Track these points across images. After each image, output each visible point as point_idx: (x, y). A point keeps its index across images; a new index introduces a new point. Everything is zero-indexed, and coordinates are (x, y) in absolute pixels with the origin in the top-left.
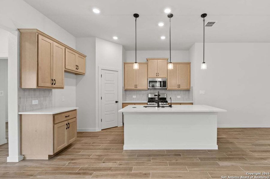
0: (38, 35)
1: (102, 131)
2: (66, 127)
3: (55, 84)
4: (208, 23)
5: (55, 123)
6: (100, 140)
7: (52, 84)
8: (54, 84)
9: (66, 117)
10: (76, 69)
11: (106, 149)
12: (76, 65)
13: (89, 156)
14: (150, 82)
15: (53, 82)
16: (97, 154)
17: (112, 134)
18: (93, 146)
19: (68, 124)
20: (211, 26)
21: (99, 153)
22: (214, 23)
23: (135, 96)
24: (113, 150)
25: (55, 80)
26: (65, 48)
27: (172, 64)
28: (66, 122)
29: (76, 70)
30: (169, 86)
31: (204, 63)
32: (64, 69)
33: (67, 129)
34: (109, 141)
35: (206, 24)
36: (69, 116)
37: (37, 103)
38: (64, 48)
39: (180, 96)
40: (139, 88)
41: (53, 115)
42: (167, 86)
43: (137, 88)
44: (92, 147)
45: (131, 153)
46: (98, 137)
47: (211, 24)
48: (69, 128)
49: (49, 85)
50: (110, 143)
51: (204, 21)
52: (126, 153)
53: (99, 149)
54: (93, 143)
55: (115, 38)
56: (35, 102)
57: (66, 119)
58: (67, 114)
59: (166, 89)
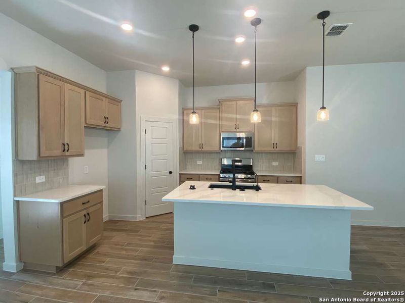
0: (38, 75)
1: (147, 220)
2: (83, 219)
3: (68, 151)
4: (334, 28)
5: (64, 215)
6: (139, 238)
7: (64, 151)
8: (66, 151)
9: (83, 204)
10: (105, 123)
11: (146, 260)
12: (105, 117)
13: (116, 272)
14: (224, 138)
15: (65, 147)
16: (130, 269)
17: (161, 226)
18: (126, 250)
19: (87, 215)
20: (339, 33)
21: (132, 266)
22: (344, 28)
23: (201, 162)
24: (156, 262)
25: (67, 144)
26: (85, 92)
27: (258, 112)
28: (85, 212)
29: (105, 125)
30: (257, 146)
31: (323, 108)
32: (83, 125)
33: (84, 223)
34: (154, 241)
35: (327, 31)
36: (89, 202)
37: (44, 180)
38: (82, 91)
39: (277, 163)
40: (206, 149)
41: (61, 203)
42: (254, 146)
43: (203, 150)
44: (124, 252)
45: (184, 273)
46: (138, 231)
47: (337, 31)
48: (88, 221)
49: (58, 152)
50: (154, 247)
51: (324, 26)
52: (176, 271)
53: (134, 258)
54: (129, 244)
55: (166, 69)
56: (40, 179)
57: (83, 207)
58: (85, 200)
59: (253, 151)
